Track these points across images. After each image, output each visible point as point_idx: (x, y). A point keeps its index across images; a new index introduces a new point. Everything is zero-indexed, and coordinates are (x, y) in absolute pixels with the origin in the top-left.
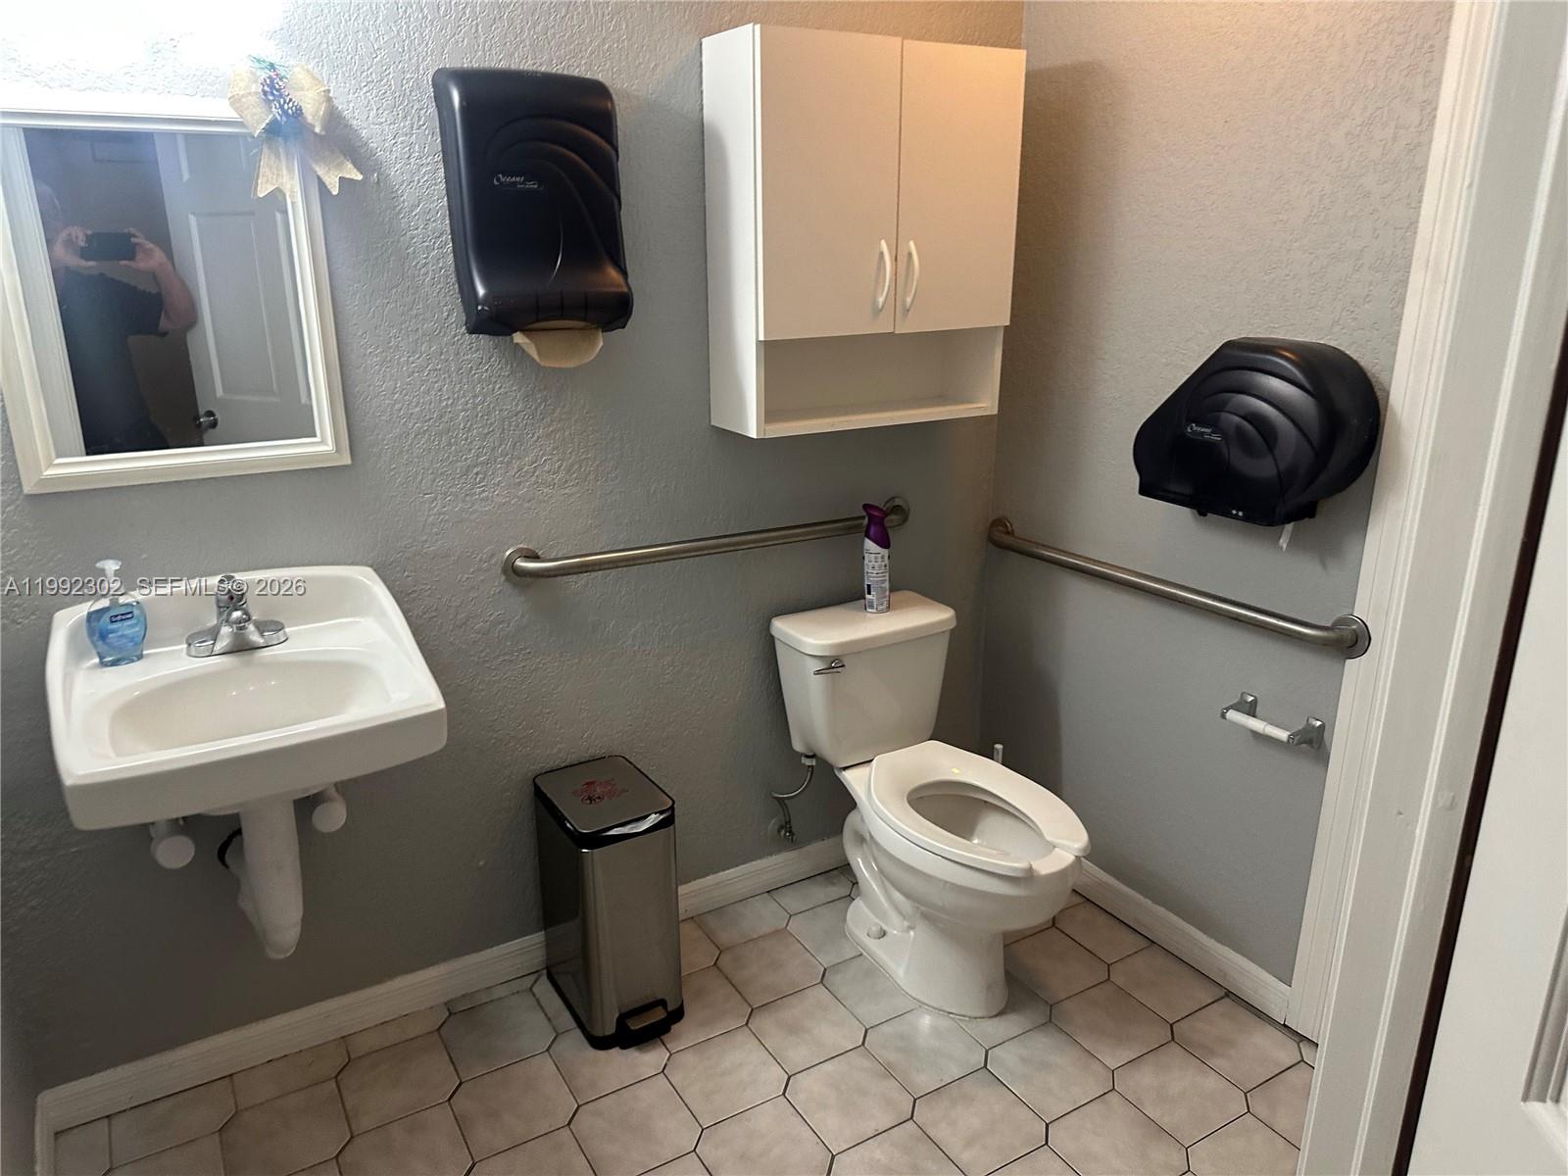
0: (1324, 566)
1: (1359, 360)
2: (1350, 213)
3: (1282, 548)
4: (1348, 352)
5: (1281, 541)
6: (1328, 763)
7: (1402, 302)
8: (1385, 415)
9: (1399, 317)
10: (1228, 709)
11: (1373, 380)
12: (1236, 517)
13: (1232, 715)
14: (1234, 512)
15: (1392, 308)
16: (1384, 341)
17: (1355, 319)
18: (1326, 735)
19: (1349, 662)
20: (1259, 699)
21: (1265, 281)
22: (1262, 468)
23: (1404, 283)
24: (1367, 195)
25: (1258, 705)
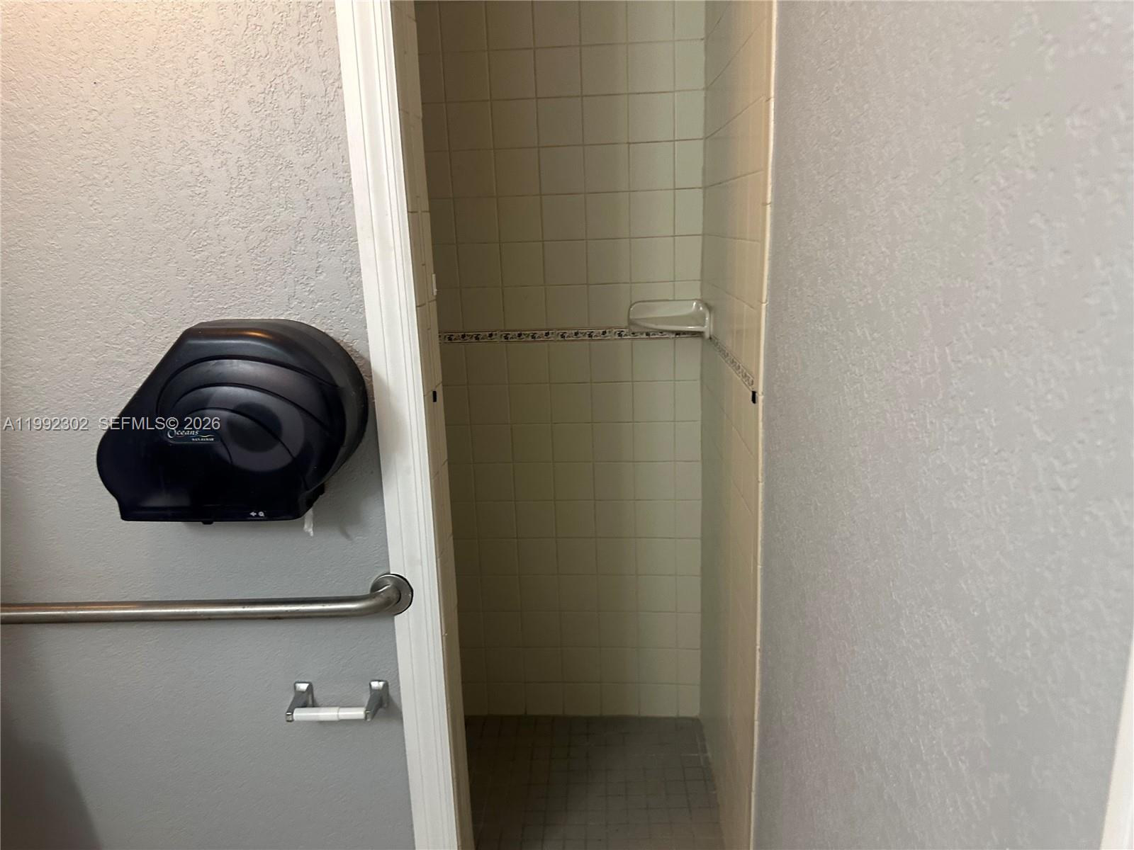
0: (347, 536)
1: (327, 332)
2: (275, 184)
3: (309, 534)
4: (313, 325)
5: (306, 526)
6: (402, 719)
7: (357, 271)
8: (372, 386)
9: (359, 286)
10: (291, 710)
11: (348, 349)
12: (257, 519)
13: (300, 714)
14: (253, 514)
15: (347, 278)
16: (348, 309)
17: (311, 292)
18: (392, 692)
19: (397, 618)
20: (314, 685)
21: (197, 260)
22: (272, 459)
23: (353, 251)
24: (289, 165)
25: (314, 689)
